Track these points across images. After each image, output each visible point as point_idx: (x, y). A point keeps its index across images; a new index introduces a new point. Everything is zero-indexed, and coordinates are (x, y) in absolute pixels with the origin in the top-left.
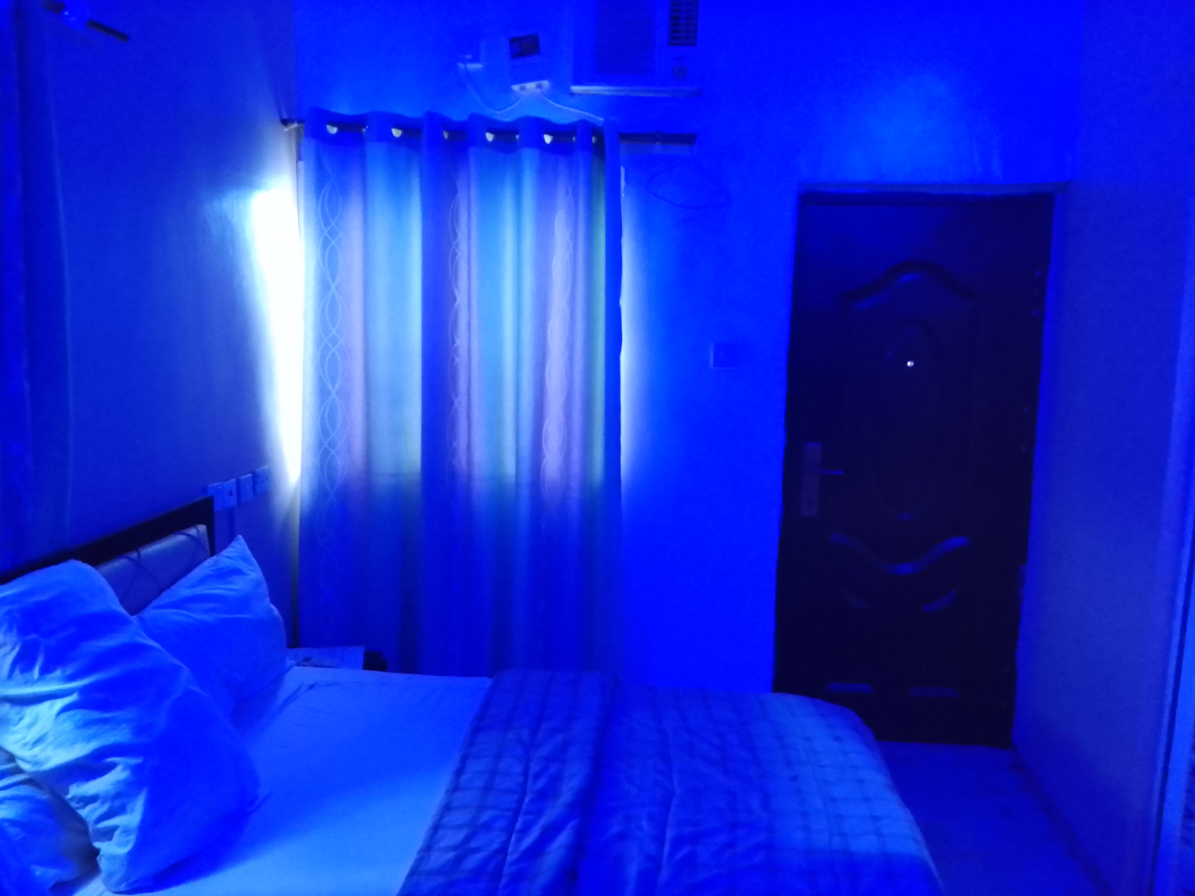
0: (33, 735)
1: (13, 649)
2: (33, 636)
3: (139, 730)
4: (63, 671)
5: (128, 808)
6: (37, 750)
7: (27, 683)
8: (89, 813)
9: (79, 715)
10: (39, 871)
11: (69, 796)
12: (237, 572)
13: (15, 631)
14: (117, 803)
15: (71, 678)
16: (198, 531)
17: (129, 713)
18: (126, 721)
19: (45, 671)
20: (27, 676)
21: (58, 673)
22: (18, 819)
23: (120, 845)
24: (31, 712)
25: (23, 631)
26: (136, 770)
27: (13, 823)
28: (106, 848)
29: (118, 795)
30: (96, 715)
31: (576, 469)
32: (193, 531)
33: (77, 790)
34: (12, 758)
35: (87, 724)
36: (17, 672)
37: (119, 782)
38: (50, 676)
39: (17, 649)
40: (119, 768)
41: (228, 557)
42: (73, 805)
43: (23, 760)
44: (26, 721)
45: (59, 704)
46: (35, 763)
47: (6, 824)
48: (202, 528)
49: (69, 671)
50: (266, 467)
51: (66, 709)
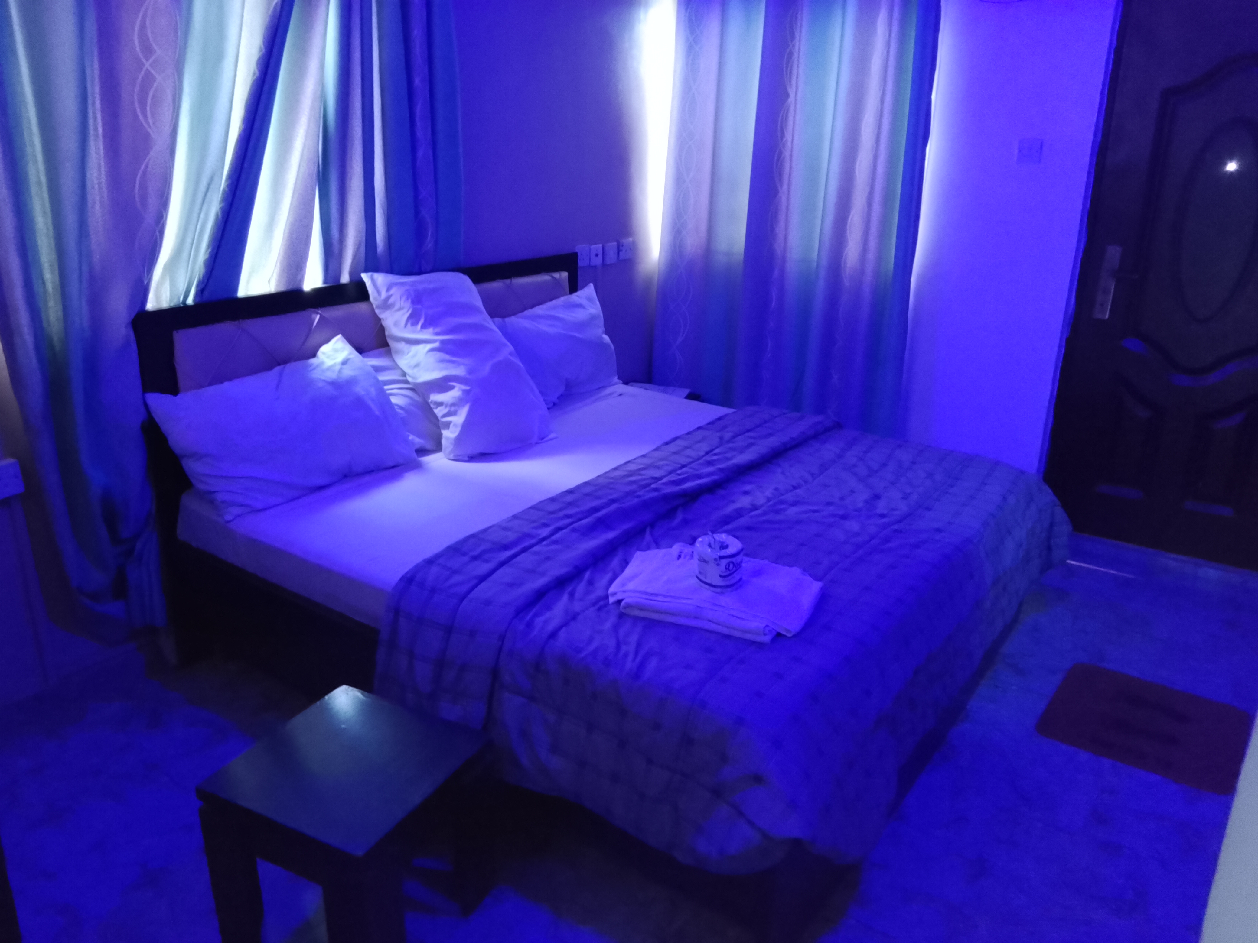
0: (414, 362)
1: (408, 311)
2: (419, 306)
3: (471, 371)
4: (434, 329)
5: (459, 412)
6: (415, 370)
7: (414, 332)
8: (439, 412)
9: (439, 355)
10: (411, 437)
11: (430, 401)
12: (580, 306)
13: (410, 301)
14: (453, 409)
15: (437, 334)
16: (560, 275)
17: (467, 361)
18: (464, 364)
19: (424, 327)
20: (414, 327)
21: (431, 330)
22: (404, 406)
23: (452, 432)
24: (414, 349)
25: (413, 303)
26: (466, 392)
27: (401, 408)
28: (446, 433)
29: (453, 405)
30: (447, 357)
31: (871, 256)
32: (557, 275)
33: (435, 397)
34: (404, 374)
35: (442, 361)
36: (409, 324)
37: (455, 397)
38: (425, 331)
39: (410, 312)
40: (456, 389)
41: (578, 296)
42: (432, 406)
43: (409, 376)
44: (411, 354)
45: (429, 346)
46: (414, 378)
47: (396, 407)
48: (565, 274)
49: (438, 330)
50: (631, 239)
51: (432, 350)
